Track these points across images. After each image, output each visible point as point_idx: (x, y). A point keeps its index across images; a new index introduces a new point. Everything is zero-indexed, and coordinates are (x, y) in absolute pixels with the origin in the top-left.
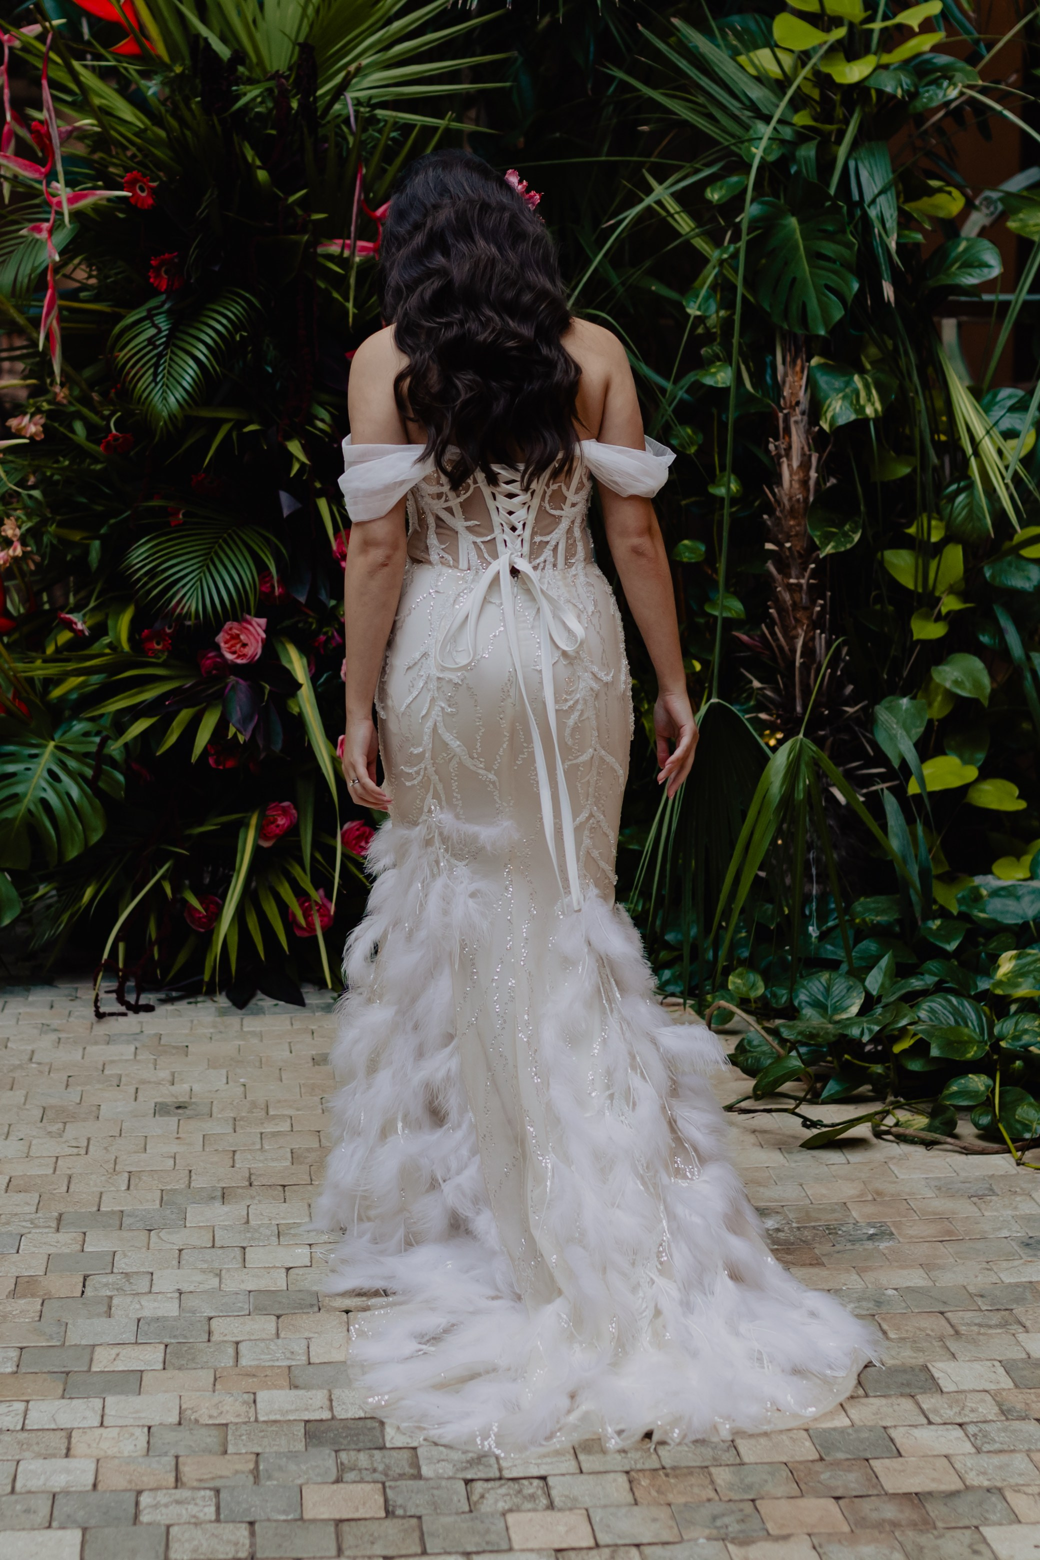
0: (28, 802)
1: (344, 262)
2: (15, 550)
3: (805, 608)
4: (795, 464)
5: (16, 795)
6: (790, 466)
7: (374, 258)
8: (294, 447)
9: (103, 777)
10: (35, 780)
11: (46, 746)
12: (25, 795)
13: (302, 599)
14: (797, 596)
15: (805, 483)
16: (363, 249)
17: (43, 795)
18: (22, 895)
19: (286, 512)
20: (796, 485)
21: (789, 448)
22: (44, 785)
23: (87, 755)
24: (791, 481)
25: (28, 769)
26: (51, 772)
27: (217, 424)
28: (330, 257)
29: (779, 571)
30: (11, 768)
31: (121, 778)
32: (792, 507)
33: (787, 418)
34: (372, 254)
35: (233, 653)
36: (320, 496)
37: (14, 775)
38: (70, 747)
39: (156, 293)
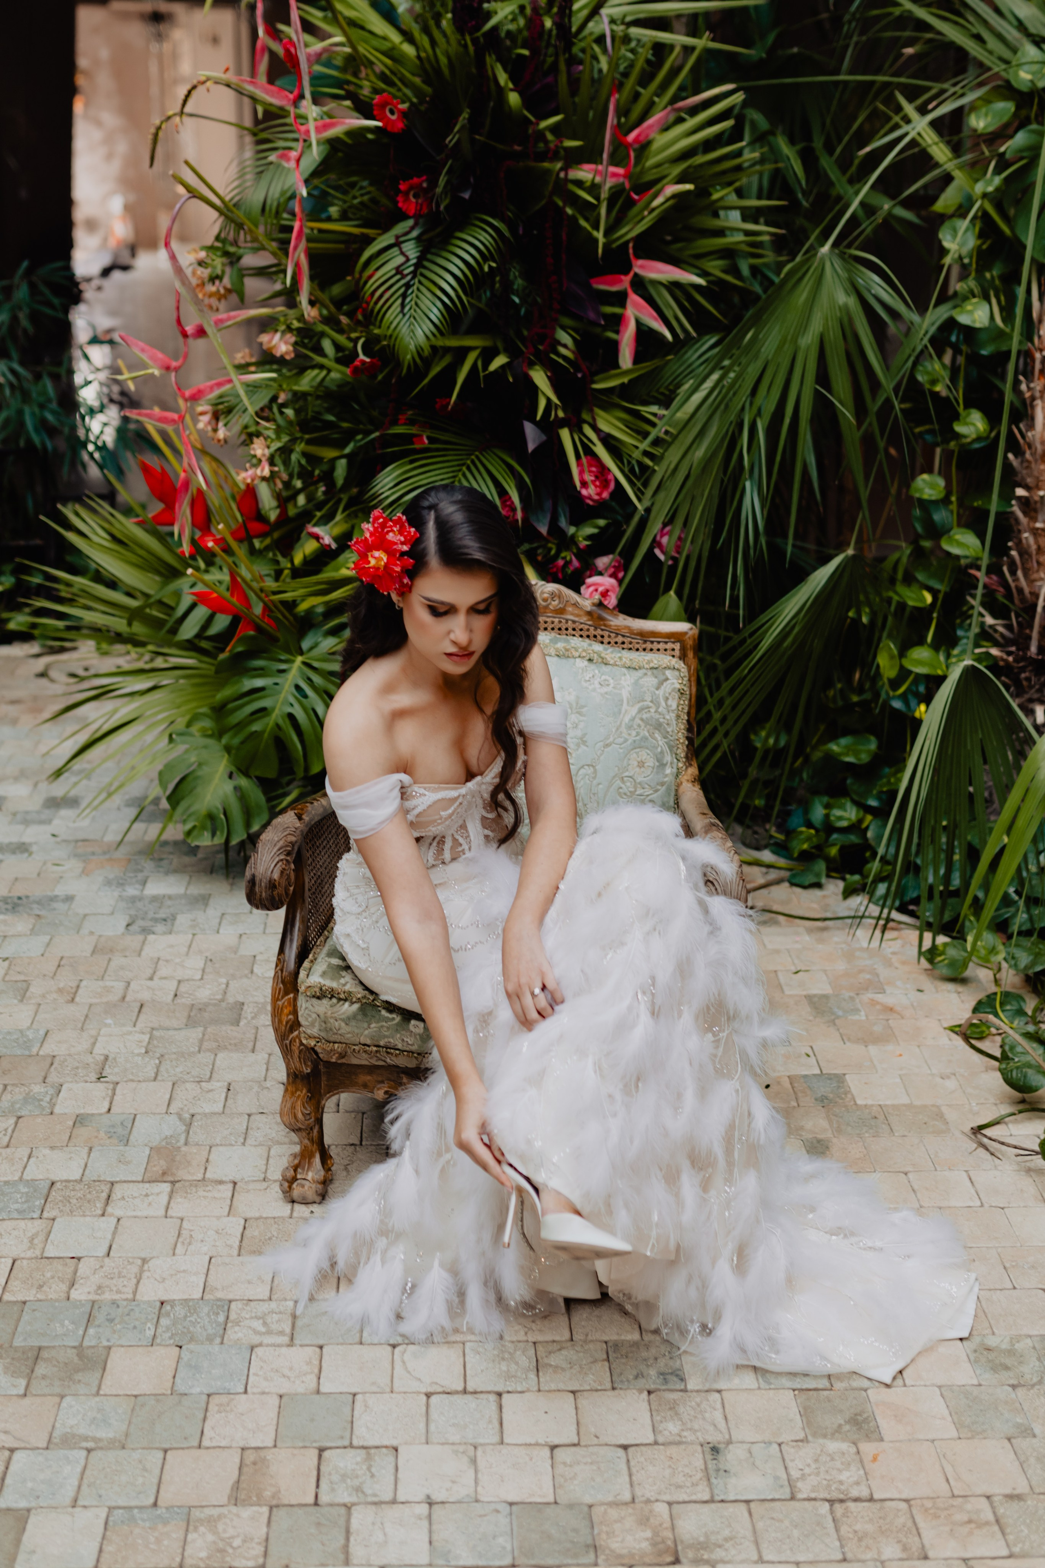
0: (276, 716)
1: (594, 189)
2: (262, 470)
5: (263, 710)
6: (1043, 408)
7: (623, 184)
8: (539, 377)
10: (282, 695)
11: (292, 662)
12: (273, 709)
13: (544, 530)
16: (614, 175)
17: (290, 710)
18: (269, 800)
19: (531, 447)
21: (1043, 390)
22: (292, 700)
24: (1044, 425)
25: (276, 684)
26: (297, 687)
27: (462, 353)
28: (579, 183)
30: (259, 683)
32: (1043, 452)
33: (1043, 360)
34: (621, 180)
36: (562, 427)
37: (262, 689)
38: (316, 664)
39: (404, 217)
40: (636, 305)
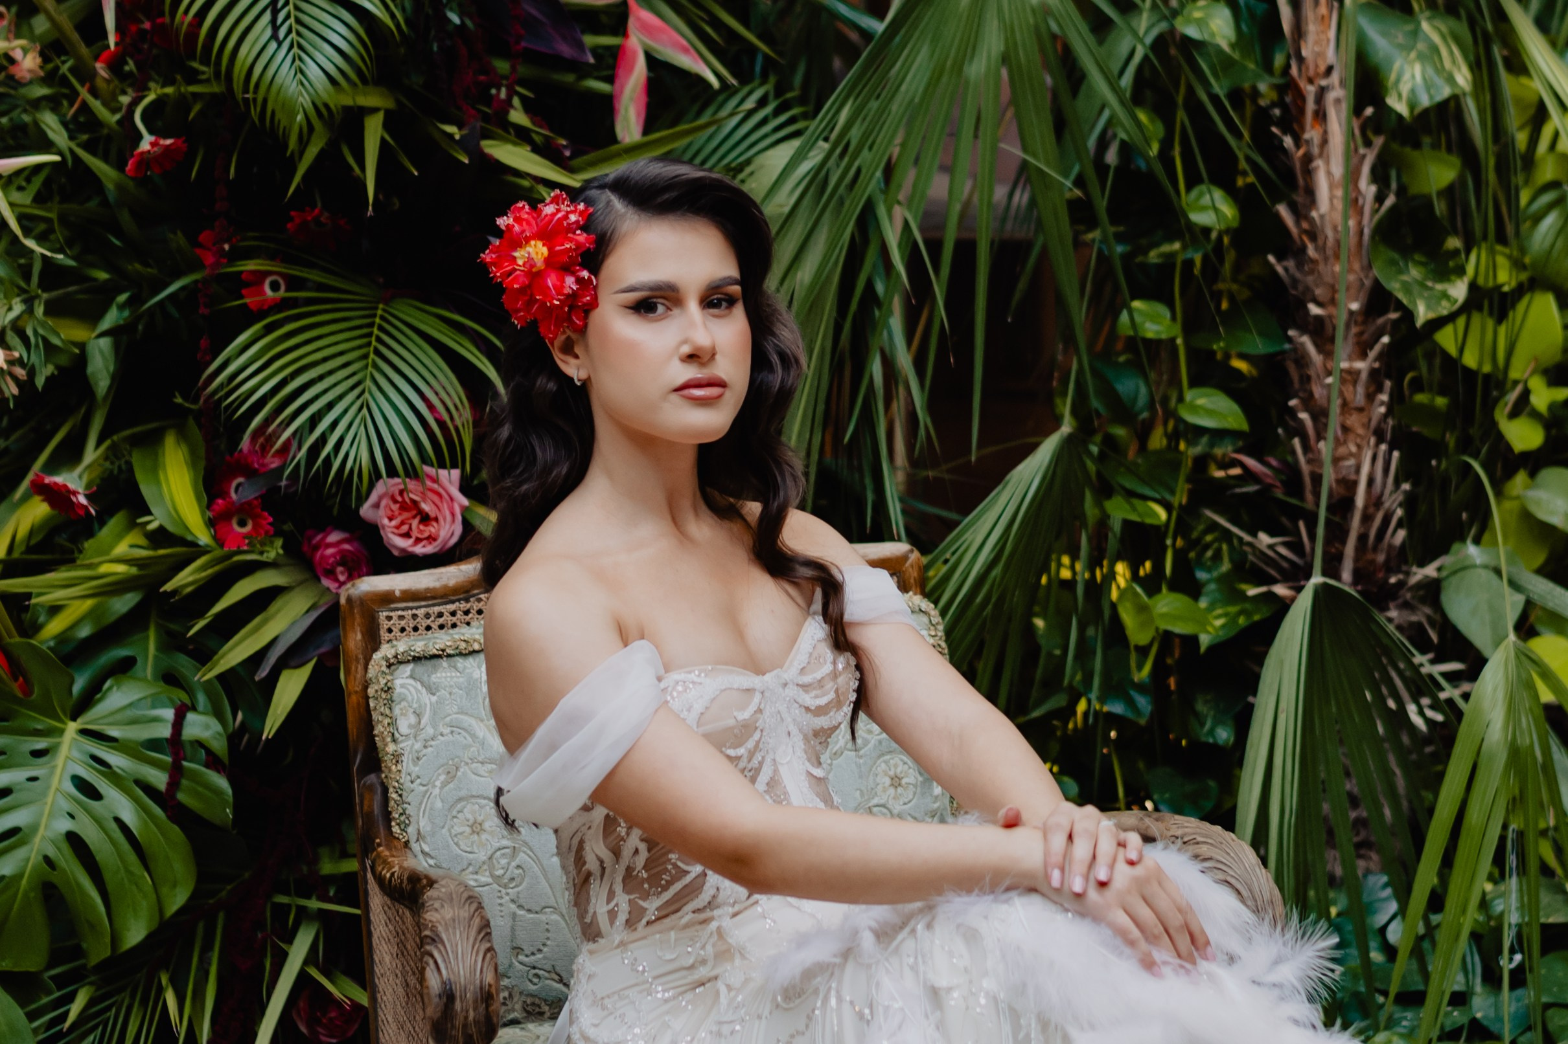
0: (40, 843)
3: (1360, 410)
4: (1338, 170)
5: (14, 831)
6: (1329, 173)
9: (184, 782)
10: (49, 801)
11: (61, 732)
12: (34, 828)
14: (1348, 391)
15: (1353, 203)
17: (71, 827)
20: (1339, 205)
21: (1325, 142)
22: (71, 807)
23: (154, 744)
24: (1331, 199)
25: (33, 779)
26: (81, 781)
27: (362, 116)
29: (1320, 348)
31: (222, 782)
32: (1338, 243)
33: (1322, 92)
35: (407, 535)
37: (7, 790)
38: (111, 732)
40: (646, 28)
